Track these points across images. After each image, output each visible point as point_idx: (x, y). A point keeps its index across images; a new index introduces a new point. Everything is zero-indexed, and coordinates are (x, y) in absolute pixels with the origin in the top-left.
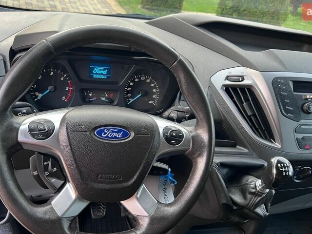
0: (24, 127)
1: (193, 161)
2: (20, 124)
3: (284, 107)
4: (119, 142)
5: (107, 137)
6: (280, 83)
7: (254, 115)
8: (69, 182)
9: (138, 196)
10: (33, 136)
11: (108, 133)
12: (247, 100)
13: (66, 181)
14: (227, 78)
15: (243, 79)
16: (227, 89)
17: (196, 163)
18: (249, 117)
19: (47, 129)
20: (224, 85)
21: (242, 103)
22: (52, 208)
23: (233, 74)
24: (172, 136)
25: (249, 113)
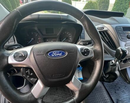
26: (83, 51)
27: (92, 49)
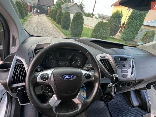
0: (39, 76)
1: (94, 84)
2: (38, 75)
3: (118, 65)
4: (71, 80)
5: (67, 78)
6: (116, 58)
7: (109, 68)
8: (54, 94)
9: (77, 97)
10: (42, 79)
11: (67, 77)
12: (107, 63)
13: (53, 93)
14: (100, 57)
15: (105, 57)
16: (101, 60)
17: (95, 84)
18: (108, 69)
19: (47, 77)
20: (100, 59)
21: (105, 64)
22: (49, 104)
23: (102, 55)
24: (87, 76)
25: (108, 67)
26: (86, 76)
27: (93, 74)
